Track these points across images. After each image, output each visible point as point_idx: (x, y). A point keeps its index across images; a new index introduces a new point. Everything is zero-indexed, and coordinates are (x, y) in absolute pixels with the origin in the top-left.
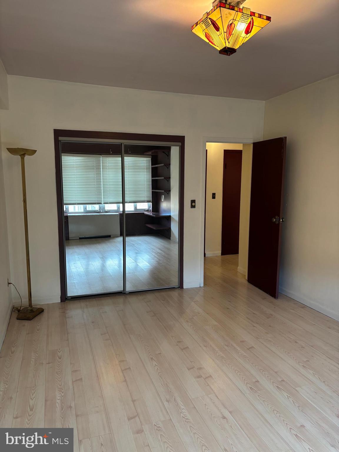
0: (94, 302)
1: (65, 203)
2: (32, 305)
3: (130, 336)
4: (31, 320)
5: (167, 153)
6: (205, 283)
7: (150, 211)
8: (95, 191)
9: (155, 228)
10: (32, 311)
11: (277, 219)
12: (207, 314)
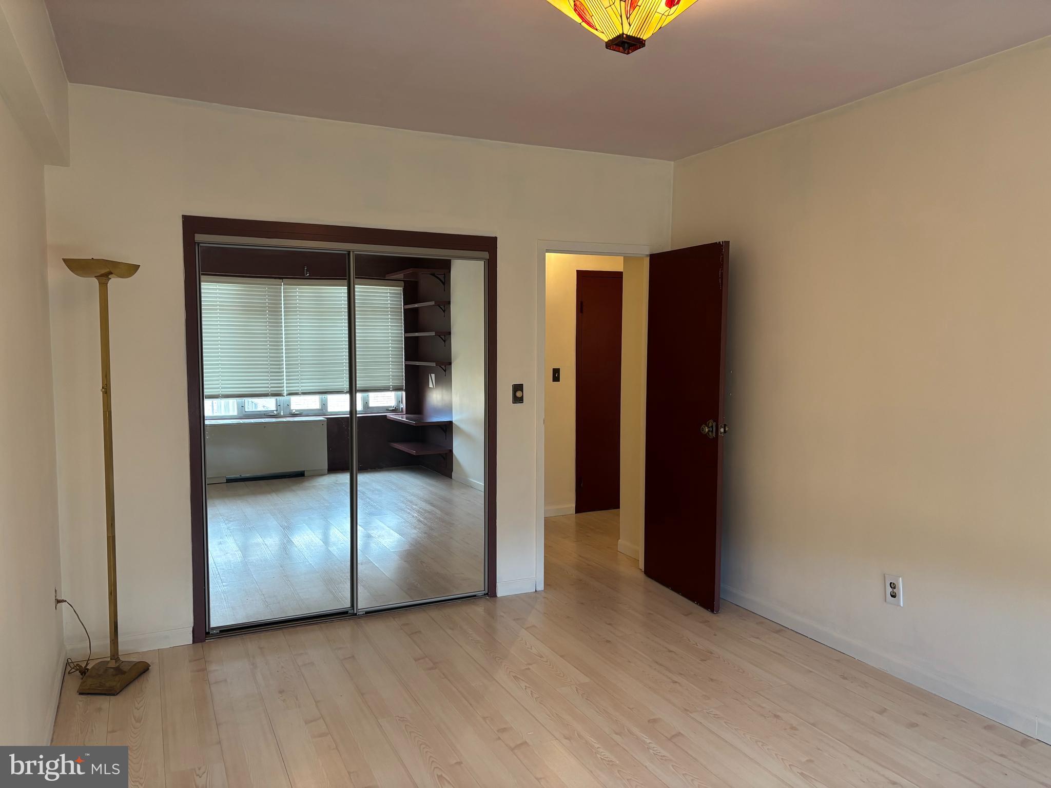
0: (280, 638)
1: (208, 396)
2: (119, 654)
3: (379, 720)
4: (117, 694)
5: (441, 277)
6: (547, 584)
7: (402, 412)
8: (267, 365)
9: (414, 452)
10: (119, 671)
11: (712, 427)
12: (562, 656)
